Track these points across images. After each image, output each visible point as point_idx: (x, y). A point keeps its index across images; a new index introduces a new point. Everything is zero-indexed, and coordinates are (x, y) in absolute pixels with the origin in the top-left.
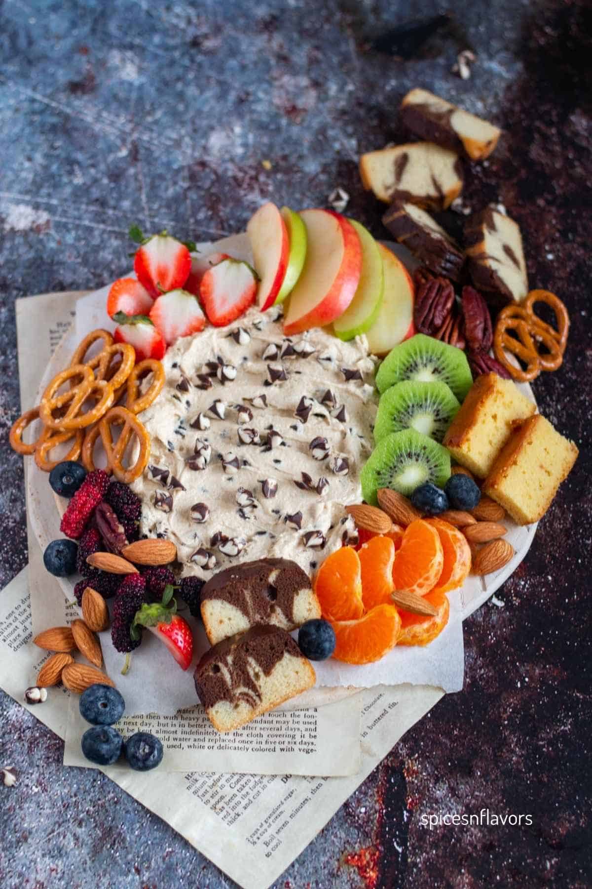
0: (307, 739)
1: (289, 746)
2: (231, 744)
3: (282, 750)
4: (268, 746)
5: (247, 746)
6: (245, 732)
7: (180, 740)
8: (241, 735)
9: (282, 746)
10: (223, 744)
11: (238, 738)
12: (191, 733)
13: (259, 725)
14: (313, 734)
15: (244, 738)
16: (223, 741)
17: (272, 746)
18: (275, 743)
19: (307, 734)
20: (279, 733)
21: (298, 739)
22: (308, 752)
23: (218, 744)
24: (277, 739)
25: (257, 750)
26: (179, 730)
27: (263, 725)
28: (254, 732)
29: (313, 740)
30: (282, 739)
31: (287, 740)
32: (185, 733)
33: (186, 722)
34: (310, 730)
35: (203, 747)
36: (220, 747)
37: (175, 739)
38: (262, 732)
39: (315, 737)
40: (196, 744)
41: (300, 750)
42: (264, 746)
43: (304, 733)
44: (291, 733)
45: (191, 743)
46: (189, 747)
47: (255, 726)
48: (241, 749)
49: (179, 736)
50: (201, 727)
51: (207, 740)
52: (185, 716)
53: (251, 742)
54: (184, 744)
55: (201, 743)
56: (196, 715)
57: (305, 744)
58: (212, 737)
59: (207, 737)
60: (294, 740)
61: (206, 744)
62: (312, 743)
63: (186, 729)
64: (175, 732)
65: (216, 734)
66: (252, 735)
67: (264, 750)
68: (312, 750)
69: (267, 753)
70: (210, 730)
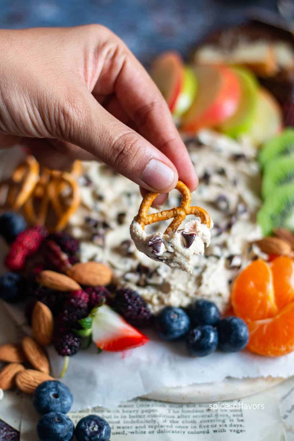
0: (235, 422)
1: (221, 428)
2: (169, 429)
3: (215, 431)
4: (202, 430)
5: (183, 430)
6: (180, 420)
7: (123, 428)
8: (177, 422)
9: (215, 429)
10: (162, 429)
11: (174, 425)
12: (133, 422)
13: (192, 414)
14: (240, 418)
15: (180, 424)
16: (162, 426)
17: (206, 430)
18: (208, 426)
19: (235, 419)
20: (210, 419)
21: (228, 423)
22: (238, 432)
23: (157, 429)
24: (210, 424)
25: (192, 433)
26: (122, 421)
27: (195, 414)
28: (188, 419)
29: (241, 423)
30: (214, 424)
31: (218, 424)
32: (127, 422)
33: (127, 415)
34: (237, 416)
35: (145, 433)
36: (159, 432)
37: (119, 428)
38: (195, 419)
39: (242, 421)
40: (138, 430)
41: (231, 431)
42: (198, 430)
43: (232, 418)
44: (222, 418)
45: (134, 430)
46: (132, 433)
47: (188, 414)
48: (178, 432)
49: (122, 424)
50: (140, 417)
51: (147, 427)
52: (126, 409)
53: (187, 427)
54: (126, 431)
55: (143, 430)
56: (135, 408)
57: (235, 426)
58: (151, 424)
59: (147, 425)
60: (224, 424)
61: (147, 430)
62: (241, 426)
63: (128, 419)
64: (119, 422)
65: (155, 422)
66: (187, 422)
67: (198, 433)
68: (241, 431)
69: (202, 435)
70: (149, 419)
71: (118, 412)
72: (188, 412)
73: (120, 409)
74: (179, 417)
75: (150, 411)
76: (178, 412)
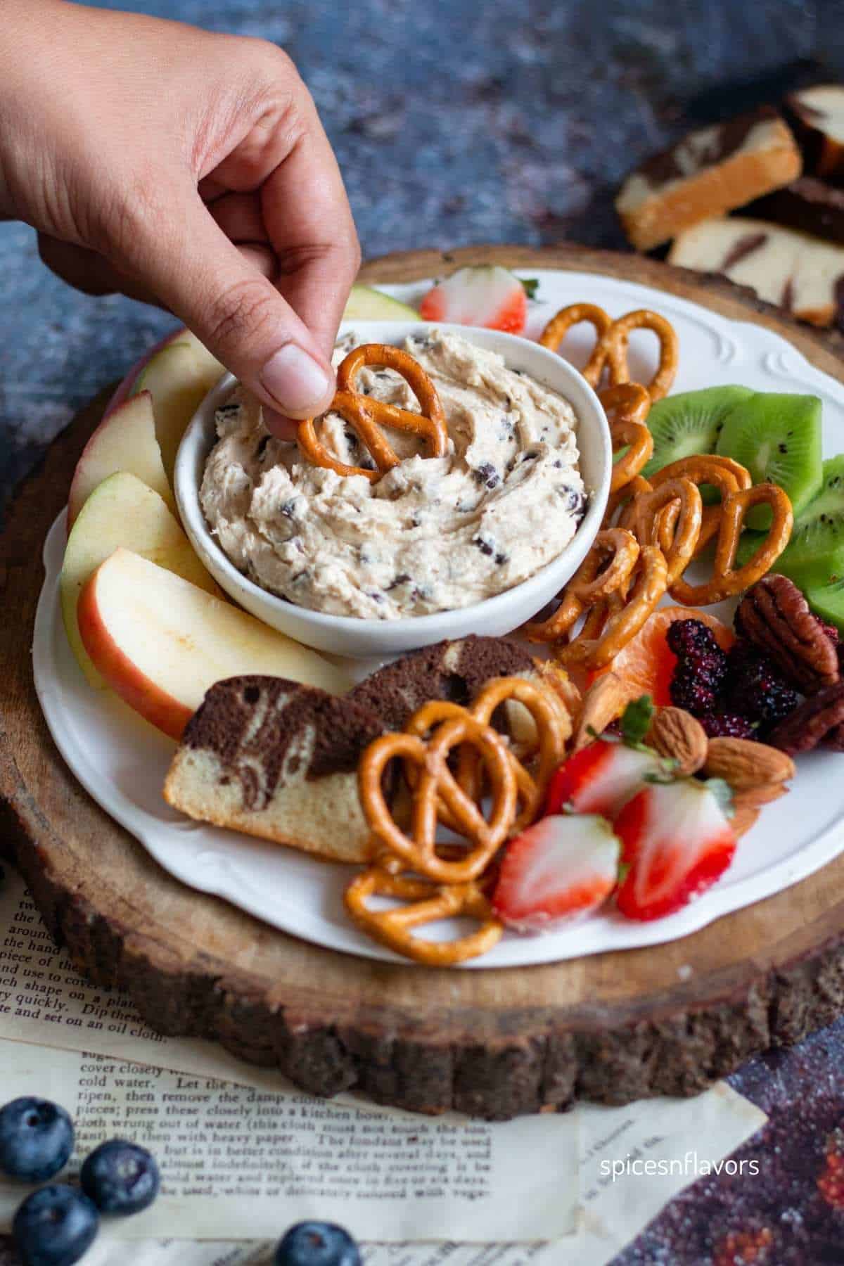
0: (471, 1172)
1: (435, 1186)
2: (315, 1186)
3: (420, 1194)
4: (390, 1188)
5: (348, 1187)
6: (344, 1163)
7: (210, 1179)
8: (336, 1168)
9: (419, 1187)
10: (297, 1185)
11: (328, 1175)
12: (234, 1165)
13: (372, 1150)
14: (483, 1162)
15: (342, 1173)
16: (298, 1179)
17: (398, 1188)
18: (404, 1181)
19: (470, 1164)
20: (412, 1162)
21: (452, 1173)
22: (472, 1196)
24: (410, 1175)
25: (367, 1196)
26: (209, 1160)
27: (380, 1149)
28: (362, 1162)
29: (483, 1174)
30: (418, 1174)
31: (429, 1175)
32: (221, 1165)
33: (223, 1146)
34: (478, 1155)
35: (257, 1192)
36: (292, 1192)
37: (200, 1178)
38: (379, 1162)
39: (487, 1168)
40: (243, 1185)
41: (456, 1193)
42: (381, 1188)
43: (464, 1161)
44: (439, 1162)
45: (233, 1184)
46: (229, 1192)
47: (363, 1149)
48: (335, 1194)
49: (208, 1171)
50: (252, 1152)
51: (265, 1178)
52: (221, 1133)
53: (356, 1181)
54: (217, 1186)
55: (254, 1185)
56: (243, 1131)
57: (467, 1181)
58: (274, 1172)
59: (265, 1173)
60: (443, 1176)
61: (264, 1186)
62: (482, 1181)
63: (224, 1158)
64: (200, 1165)
65: (284, 1166)
66: (358, 1168)
67: (380, 1196)
68: (481, 1194)
69: (388, 1202)
70: (271, 1159)
71: (203, 1137)
72: (367, 1142)
73: (209, 1133)
74: (341, 1155)
75: (276, 1139)
76: (341, 1142)
